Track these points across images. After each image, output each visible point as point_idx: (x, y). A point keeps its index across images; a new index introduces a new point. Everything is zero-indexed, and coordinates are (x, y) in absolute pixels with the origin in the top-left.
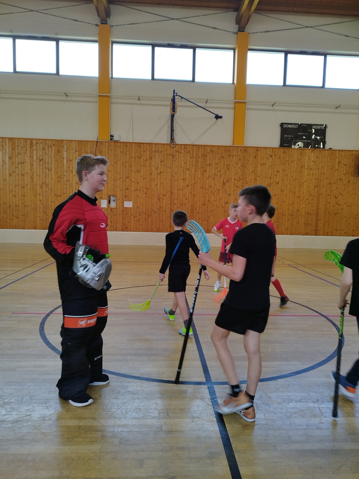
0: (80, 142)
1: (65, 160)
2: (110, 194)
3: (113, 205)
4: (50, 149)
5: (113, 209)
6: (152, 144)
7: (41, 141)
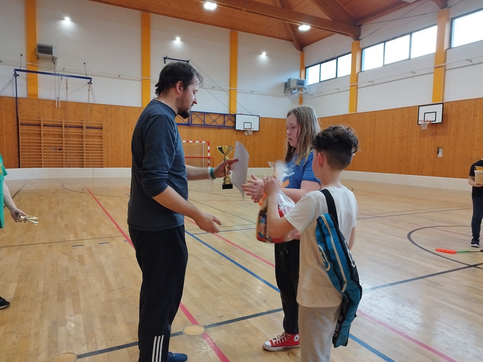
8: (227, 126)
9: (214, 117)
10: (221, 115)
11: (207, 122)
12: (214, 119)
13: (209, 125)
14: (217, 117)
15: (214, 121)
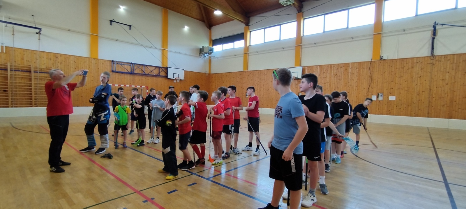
0: (360, 63)
1: (350, 74)
2: (378, 92)
3: (380, 98)
4: (341, 68)
5: (380, 102)
6: (414, 58)
7: (336, 65)
8: (161, 75)
9: (152, 69)
10: (156, 67)
11: (146, 72)
12: (152, 70)
13: (148, 75)
14: (153, 69)
15: (152, 71)
